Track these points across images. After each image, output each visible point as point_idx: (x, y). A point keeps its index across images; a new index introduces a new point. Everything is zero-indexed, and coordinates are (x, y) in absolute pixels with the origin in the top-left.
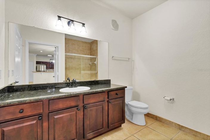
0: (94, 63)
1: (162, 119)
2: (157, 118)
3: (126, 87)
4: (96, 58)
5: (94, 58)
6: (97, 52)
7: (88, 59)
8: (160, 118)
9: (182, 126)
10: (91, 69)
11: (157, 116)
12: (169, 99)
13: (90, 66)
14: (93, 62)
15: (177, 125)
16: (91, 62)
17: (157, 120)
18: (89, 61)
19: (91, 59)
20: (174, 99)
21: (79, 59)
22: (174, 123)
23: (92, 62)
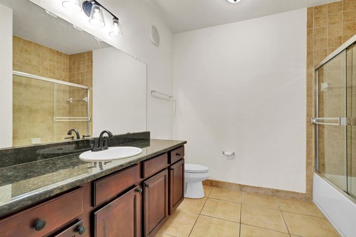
0: (84, 99)
1: (219, 182)
2: (212, 183)
3: (186, 142)
4: (87, 89)
5: (83, 89)
6: (92, 79)
7: (64, 91)
8: (216, 181)
9: (243, 185)
10: (70, 113)
11: (212, 181)
12: (230, 153)
13: (67, 106)
14: (77, 98)
15: (237, 186)
16: (70, 97)
17: (212, 186)
18: (67, 95)
19: (72, 91)
20: (235, 154)
21: (41, 89)
22: (235, 184)
23: (73, 97)
